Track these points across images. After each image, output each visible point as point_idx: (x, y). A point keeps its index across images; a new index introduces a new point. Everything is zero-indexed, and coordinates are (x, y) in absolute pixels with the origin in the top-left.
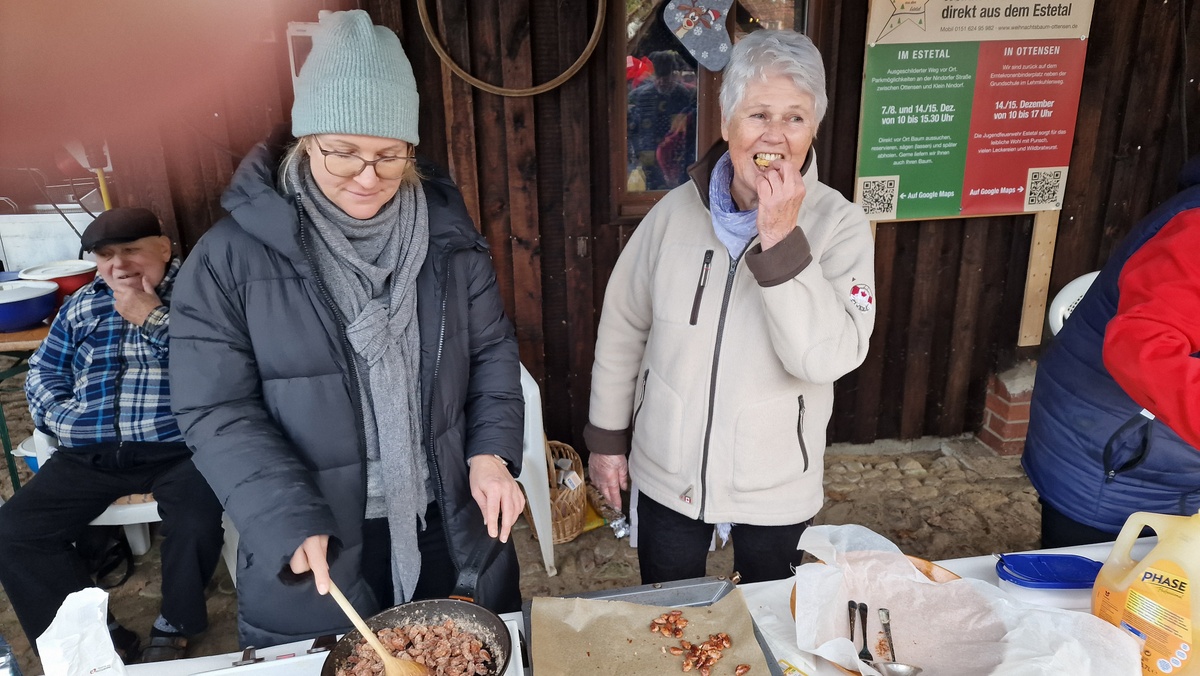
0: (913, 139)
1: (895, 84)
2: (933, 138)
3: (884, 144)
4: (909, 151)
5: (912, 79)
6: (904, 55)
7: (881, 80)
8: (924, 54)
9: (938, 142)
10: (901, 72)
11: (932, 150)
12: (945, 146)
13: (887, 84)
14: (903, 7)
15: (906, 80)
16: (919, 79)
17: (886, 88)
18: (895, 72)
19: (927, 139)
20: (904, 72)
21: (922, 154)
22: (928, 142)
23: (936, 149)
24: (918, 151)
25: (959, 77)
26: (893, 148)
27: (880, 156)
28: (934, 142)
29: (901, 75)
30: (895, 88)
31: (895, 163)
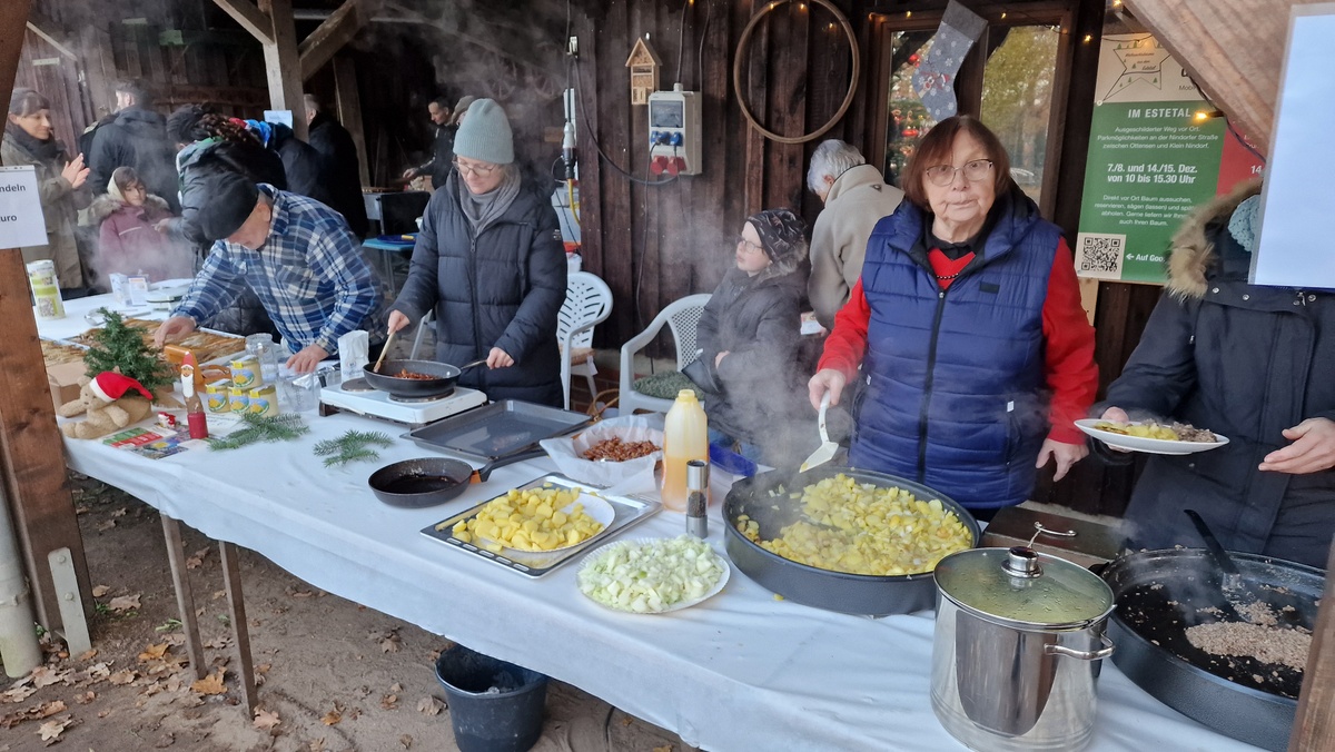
0: (1143, 198)
1: (1122, 142)
2: (1168, 200)
3: (1109, 202)
4: (1138, 211)
5: (1144, 138)
6: (1136, 114)
7: (1108, 138)
8: (1159, 113)
9: (1176, 204)
10: (1130, 130)
11: (1167, 212)
12: (1184, 208)
13: (1116, 142)
14: (1134, 67)
15: (1136, 138)
16: (1152, 138)
17: (1114, 146)
18: (1124, 130)
19: (1162, 200)
20: (1135, 130)
21: (1155, 215)
22: (1162, 204)
23: (1173, 212)
24: (1150, 211)
25: (1201, 137)
26: (1119, 206)
27: (1104, 214)
28: (1169, 204)
29: (1131, 134)
30: (1123, 146)
31: (1121, 222)
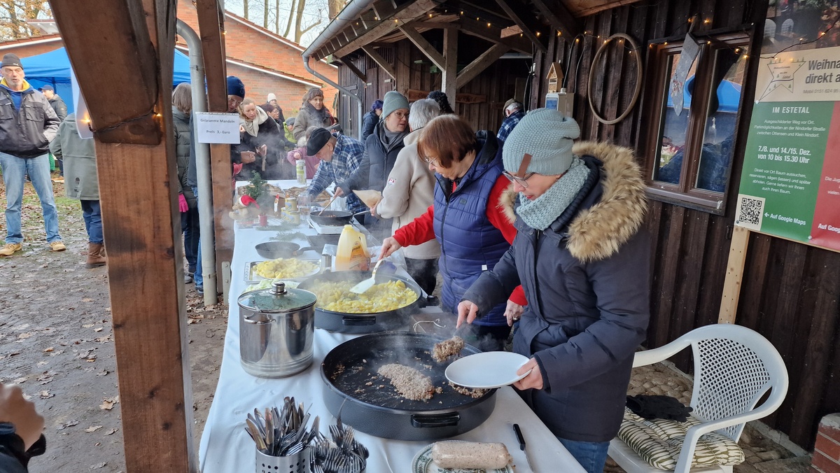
0: (777, 173)
1: (768, 130)
2: (792, 175)
3: (758, 173)
4: (774, 181)
5: (780, 128)
6: (777, 110)
7: (760, 127)
8: (790, 110)
9: (796, 178)
10: (773, 122)
11: (791, 184)
12: (801, 182)
13: (764, 130)
14: (778, 76)
15: (776, 128)
16: (785, 128)
17: (763, 133)
18: (770, 122)
19: (788, 174)
20: (776, 122)
21: (783, 185)
22: (788, 177)
23: (794, 184)
24: (780, 182)
25: (815, 129)
26: (763, 177)
27: (754, 181)
28: (793, 178)
29: (774, 125)
30: (768, 133)
31: (763, 189)
